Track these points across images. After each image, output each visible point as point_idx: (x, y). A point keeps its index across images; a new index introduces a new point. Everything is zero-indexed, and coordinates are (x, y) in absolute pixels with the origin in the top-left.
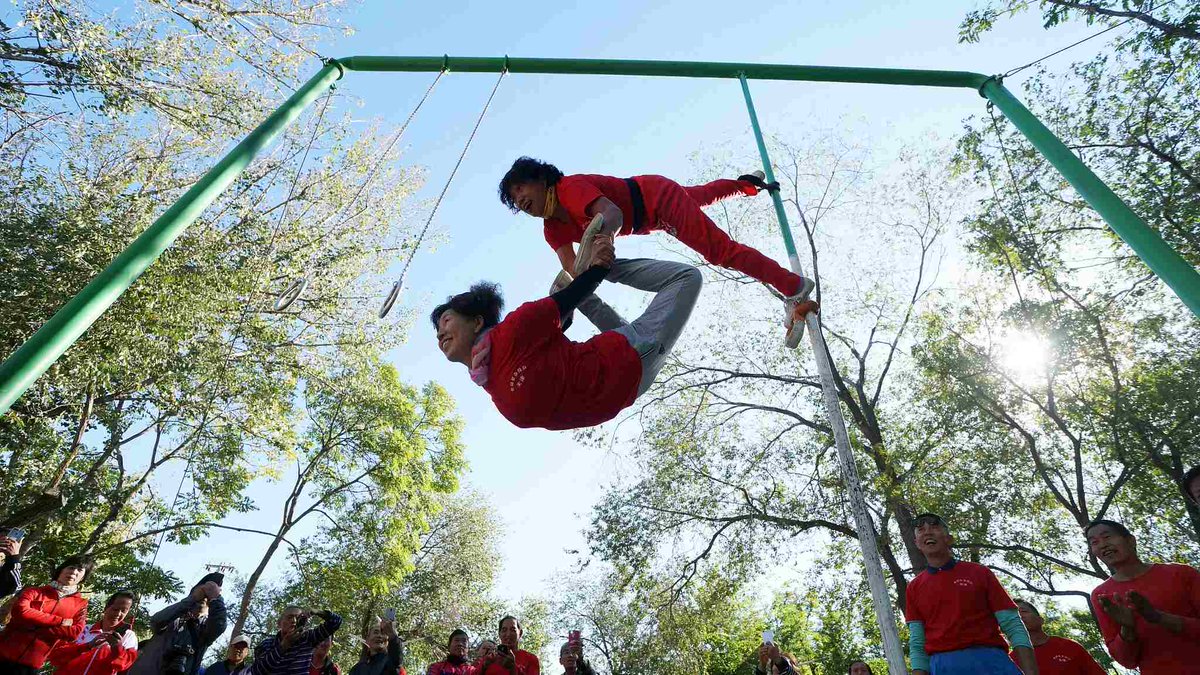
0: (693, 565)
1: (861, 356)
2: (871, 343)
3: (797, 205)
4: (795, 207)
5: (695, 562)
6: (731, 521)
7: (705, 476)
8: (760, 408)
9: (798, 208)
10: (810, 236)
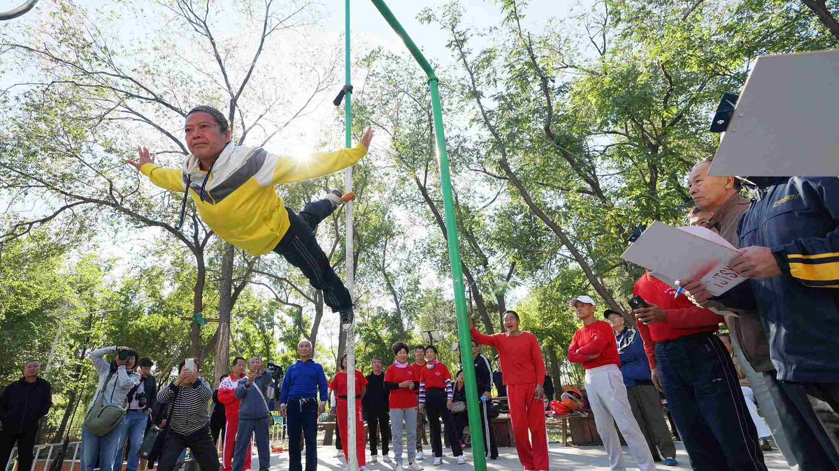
0: (28, 226)
1: (246, 128)
2: (255, 124)
3: (268, 7)
4: (266, 8)
5: (31, 224)
6: (86, 200)
7: (77, 156)
8: (154, 125)
9: (267, 10)
10: (264, 36)
